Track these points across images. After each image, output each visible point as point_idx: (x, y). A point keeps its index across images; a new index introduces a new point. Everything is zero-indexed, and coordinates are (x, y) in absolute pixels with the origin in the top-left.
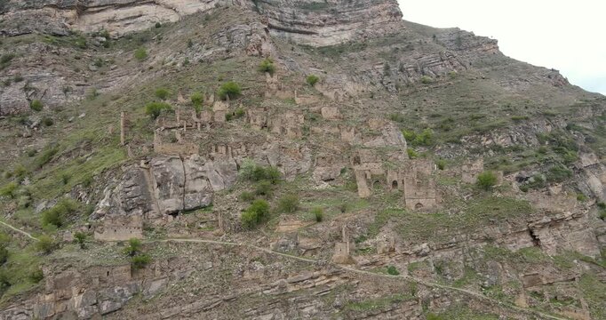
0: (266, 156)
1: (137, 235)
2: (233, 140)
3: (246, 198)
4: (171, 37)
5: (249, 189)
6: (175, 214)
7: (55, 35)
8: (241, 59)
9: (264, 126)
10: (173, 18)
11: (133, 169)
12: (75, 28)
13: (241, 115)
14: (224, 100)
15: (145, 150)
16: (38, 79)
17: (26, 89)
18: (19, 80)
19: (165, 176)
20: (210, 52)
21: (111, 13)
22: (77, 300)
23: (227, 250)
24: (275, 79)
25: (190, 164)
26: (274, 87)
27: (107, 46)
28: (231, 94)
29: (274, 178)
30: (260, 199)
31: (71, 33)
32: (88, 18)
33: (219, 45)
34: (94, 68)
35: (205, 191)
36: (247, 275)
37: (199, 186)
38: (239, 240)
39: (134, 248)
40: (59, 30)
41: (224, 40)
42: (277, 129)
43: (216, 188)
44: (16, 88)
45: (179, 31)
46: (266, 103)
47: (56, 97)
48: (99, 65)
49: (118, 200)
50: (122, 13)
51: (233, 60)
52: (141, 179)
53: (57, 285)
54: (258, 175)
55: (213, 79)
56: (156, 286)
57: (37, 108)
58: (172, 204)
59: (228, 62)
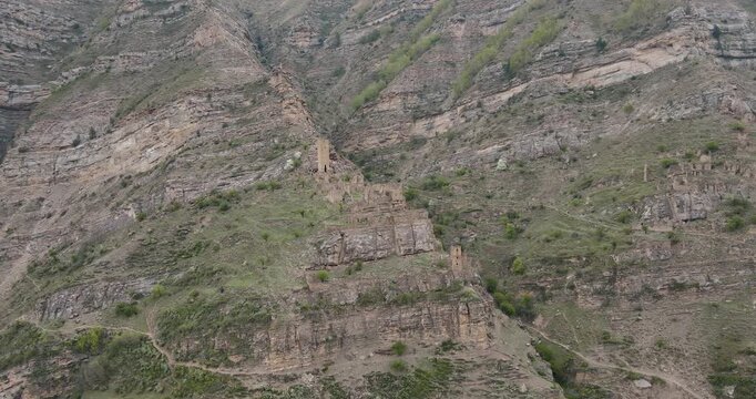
0: (740, 191)
1: (670, 229)
2: (717, 182)
3: (727, 215)
4: (649, 90)
5: (729, 210)
6: (686, 221)
7: (561, 94)
8: (716, 117)
9: (738, 172)
10: (646, 70)
11: (662, 197)
12: (571, 86)
13: (721, 164)
14: (707, 153)
15: (669, 188)
16: (561, 130)
17: (557, 137)
18: (551, 132)
19: (682, 202)
20: (689, 111)
21: (596, 71)
22: (649, 253)
23: (719, 240)
24: (745, 137)
25: (693, 196)
26: (744, 143)
27: (595, 97)
28: (711, 149)
29: (745, 205)
30: (737, 216)
31: (570, 90)
32: (579, 76)
33: (696, 105)
34: (591, 118)
35: (701, 210)
36: (730, 252)
37: (699, 207)
38: (725, 236)
39: (670, 235)
40: (562, 89)
41: (700, 102)
42: (747, 175)
43: (708, 208)
44: (550, 137)
45: (655, 85)
46: (738, 156)
47: (575, 142)
48: (594, 115)
49: (656, 212)
50: (604, 70)
51: (709, 119)
52: (667, 203)
53: (642, 246)
54: (735, 203)
55: (696, 136)
56: (683, 252)
57: (563, 149)
58: (685, 216)
59: (705, 118)
